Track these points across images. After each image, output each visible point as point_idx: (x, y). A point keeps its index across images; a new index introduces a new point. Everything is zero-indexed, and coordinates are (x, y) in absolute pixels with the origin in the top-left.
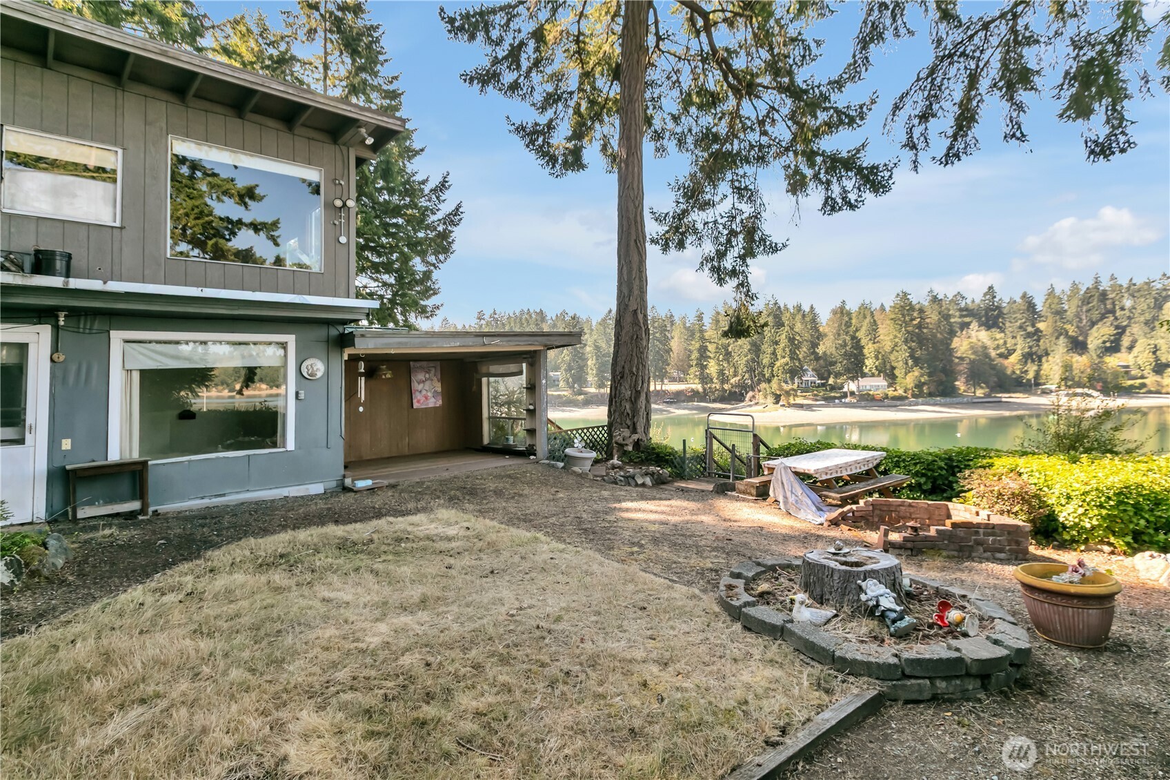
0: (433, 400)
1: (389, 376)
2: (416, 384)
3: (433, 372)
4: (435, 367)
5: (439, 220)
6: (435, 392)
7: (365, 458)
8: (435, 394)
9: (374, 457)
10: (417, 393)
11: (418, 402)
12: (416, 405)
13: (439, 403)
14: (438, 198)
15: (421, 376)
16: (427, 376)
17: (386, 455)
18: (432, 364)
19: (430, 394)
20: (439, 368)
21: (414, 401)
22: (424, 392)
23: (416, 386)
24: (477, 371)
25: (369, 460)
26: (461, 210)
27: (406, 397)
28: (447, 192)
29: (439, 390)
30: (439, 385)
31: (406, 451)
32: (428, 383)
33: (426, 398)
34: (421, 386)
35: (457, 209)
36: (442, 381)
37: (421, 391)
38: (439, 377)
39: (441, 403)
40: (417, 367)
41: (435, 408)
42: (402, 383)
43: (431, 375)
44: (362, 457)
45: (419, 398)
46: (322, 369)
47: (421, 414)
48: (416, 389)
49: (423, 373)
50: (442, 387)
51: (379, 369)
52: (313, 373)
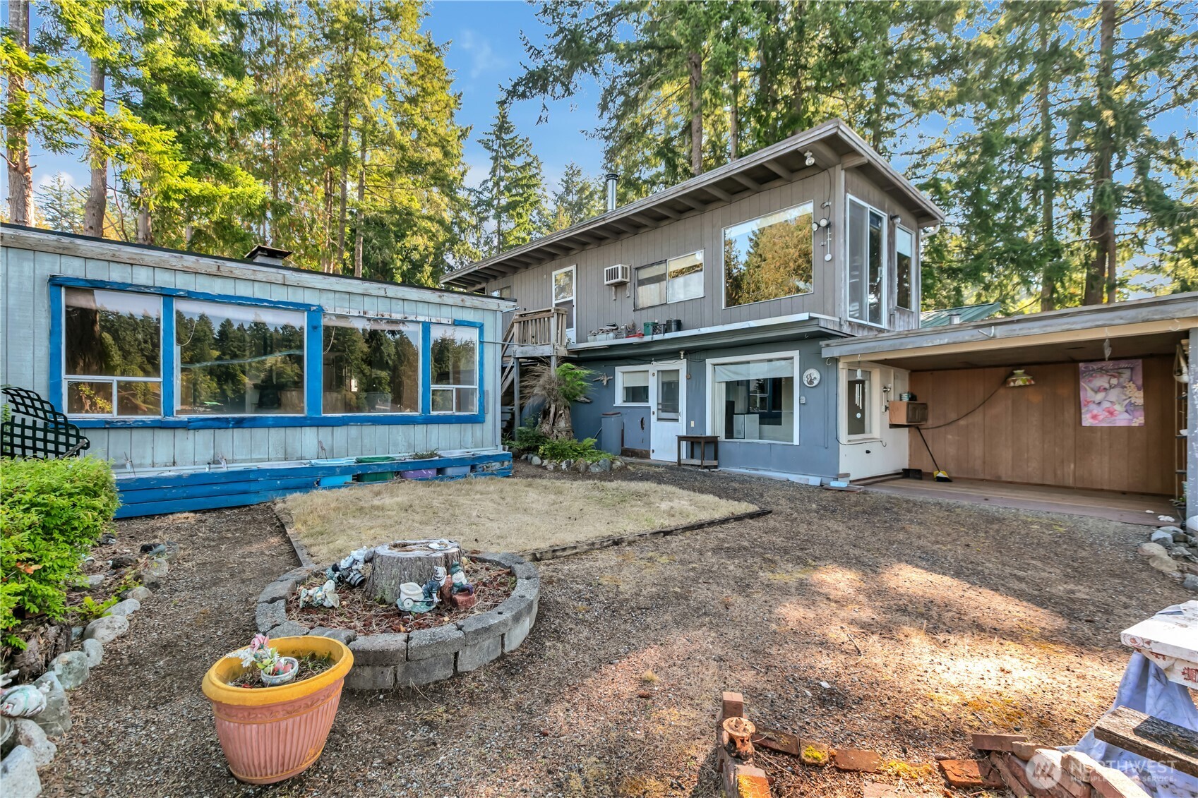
0: (1125, 416)
1: (1019, 383)
2: (1090, 393)
3: (1127, 374)
4: (1132, 369)
6: (1131, 404)
7: (1004, 479)
8: (1131, 408)
9: (1018, 480)
10: (1092, 406)
11: (1094, 417)
12: (1087, 421)
13: (1139, 420)
15: (1102, 381)
16: (1114, 381)
17: (1036, 480)
18: (1123, 364)
19: (1118, 408)
20: (1139, 369)
21: (1086, 416)
22: (1106, 405)
23: (1088, 395)
27: (1070, 410)
29: (1140, 401)
30: (1139, 394)
31: (1070, 481)
32: (1115, 391)
33: (1111, 413)
34: (1099, 397)
36: (1146, 387)
37: (1099, 403)
38: (1140, 382)
39: (1143, 422)
40: (1093, 370)
41: (1129, 429)
42: (1064, 391)
43: (1121, 380)
44: (1000, 477)
45: (1095, 412)
46: (818, 377)
47: (1099, 434)
48: (1089, 399)
49: (1106, 378)
50: (1145, 397)
51: (1012, 374)
52: (811, 382)
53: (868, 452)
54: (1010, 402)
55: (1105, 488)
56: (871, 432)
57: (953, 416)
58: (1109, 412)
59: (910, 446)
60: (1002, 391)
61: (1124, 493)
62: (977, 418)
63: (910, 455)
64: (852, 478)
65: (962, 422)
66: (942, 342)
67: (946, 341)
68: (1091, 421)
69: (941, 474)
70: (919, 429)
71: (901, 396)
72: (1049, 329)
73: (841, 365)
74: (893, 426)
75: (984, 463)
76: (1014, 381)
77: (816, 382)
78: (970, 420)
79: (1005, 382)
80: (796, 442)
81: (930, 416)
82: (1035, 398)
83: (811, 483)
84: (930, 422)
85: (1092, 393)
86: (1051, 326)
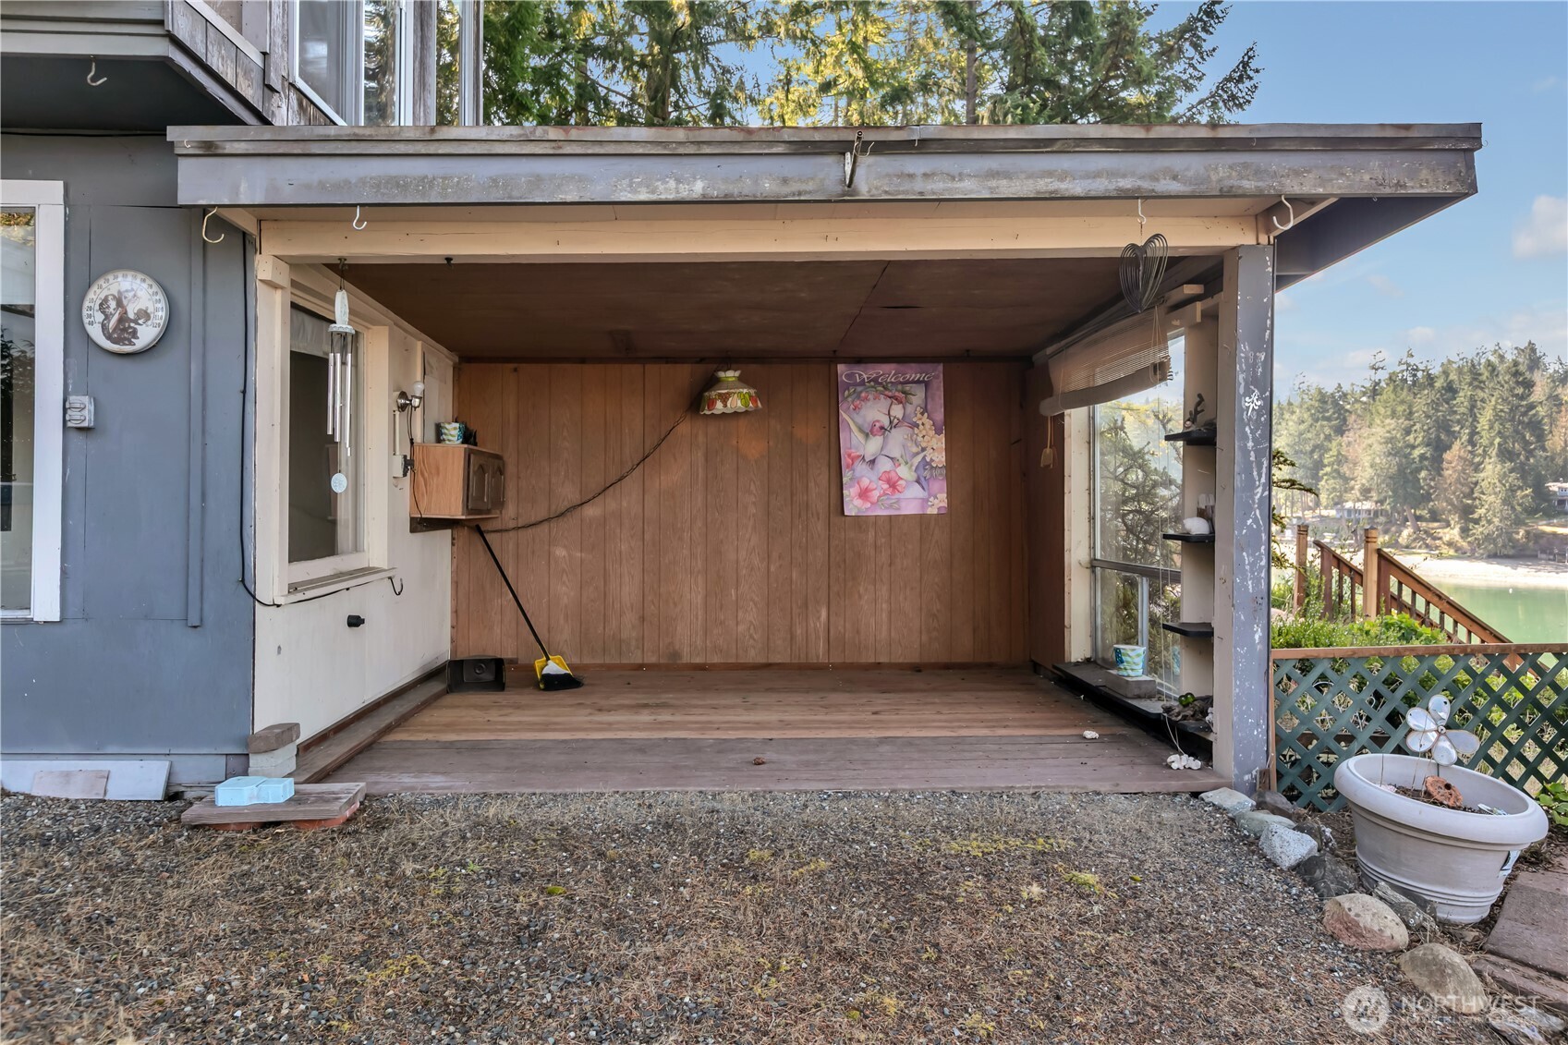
0: (916, 491)
1: (736, 404)
2: (857, 437)
3: (918, 396)
4: (927, 384)
5: (1202, 102)
6: (925, 464)
7: (686, 659)
8: (924, 473)
9: (716, 660)
10: (861, 468)
11: (864, 494)
12: (853, 506)
13: (939, 502)
14: (1196, 46)
15: (875, 411)
16: (897, 411)
17: (753, 656)
18: (913, 372)
19: (905, 472)
20: (939, 386)
21: (850, 493)
22: (884, 465)
23: (853, 441)
24: (1048, 390)
25: (701, 668)
26: (1253, 64)
27: (820, 477)
28: (1218, 29)
29: (939, 458)
30: (939, 442)
31: (819, 653)
32: (898, 436)
33: (893, 485)
34: (873, 446)
35: (1245, 64)
36: (949, 428)
37: (873, 462)
38: (940, 415)
39: (945, 504)
40: (862, 383)
41: (922, 519)
42: (809, 432)
43: (910, 408)
44: (676, 655)
45: (865, 482)
46: (160, 315)
47: (871, 534)
48: (855, 453)
49: (884, 403)
50: (949, 450)
51: (713, 382)
52: (124, 329)
53: (355, 622)
54: (699, 456)
55: (883, 659)
56: (357, 548)
57: (568, 493)
58: (888, 481)
59: (456, 584)
60: (684, 428)
61: (917, 668)
62: (626, 500)
63: (456, 612)
64: (306, 734)
65: (591, 511)
66: (684, 192)
67: (697, 189)
68: (858, 502)
69: (554, 667)
70: (481, 534)
71: (439, 430)
72: (1006, 188)
73: (264, 267)
74: (422, 524)
75: (643, 619)
76: (724, 398)
77: (146, 334)
78: (610, 503)
79: (695, 402)
80: (45, 603)
81: (511, 493)
82: (754, 447)
83: (118, 792)
84: (510, 510)
85: (860, 437)
86: (1007, 175)
